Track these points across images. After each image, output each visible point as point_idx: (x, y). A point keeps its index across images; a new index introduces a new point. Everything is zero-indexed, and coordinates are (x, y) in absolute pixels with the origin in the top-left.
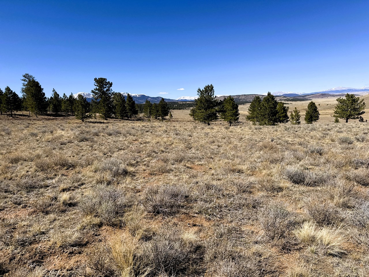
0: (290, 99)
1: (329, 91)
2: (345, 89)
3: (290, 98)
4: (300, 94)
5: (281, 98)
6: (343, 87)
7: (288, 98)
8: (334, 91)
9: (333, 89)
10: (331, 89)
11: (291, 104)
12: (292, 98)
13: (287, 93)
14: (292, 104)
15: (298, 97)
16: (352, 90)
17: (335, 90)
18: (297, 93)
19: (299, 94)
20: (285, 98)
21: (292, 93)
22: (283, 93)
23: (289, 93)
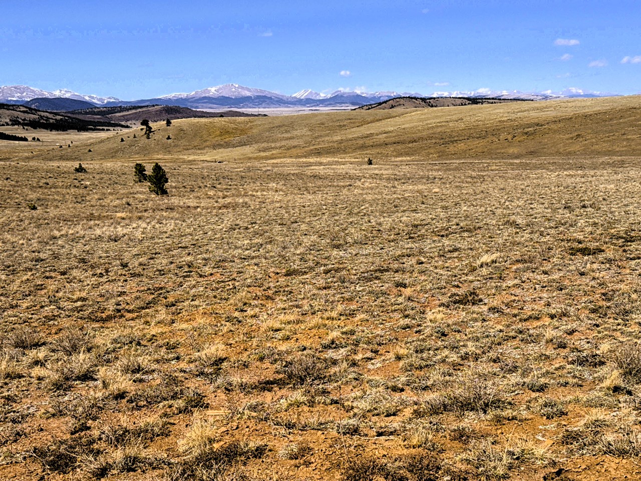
0: (53, 118)
1: (198, 96)
2: (248, 94)
3: (50, 116)
4: (99, 100)
5: (16, 113)
6: (242, 88)
7: (42, 117)
8: (213, 99)
9: (213, 91)
10: (204, 92)
11: (34, 139)
12: (59, 117)
13: (47, 95)
14: (38, 140)
15: (87, 113)
16: (271, 98)
17: (217, 95)
18: (87, 98)
19: (95, 101)
20: (32, 117)
21: (68, 96)
22: (33, 91)
23: (57, 93)
